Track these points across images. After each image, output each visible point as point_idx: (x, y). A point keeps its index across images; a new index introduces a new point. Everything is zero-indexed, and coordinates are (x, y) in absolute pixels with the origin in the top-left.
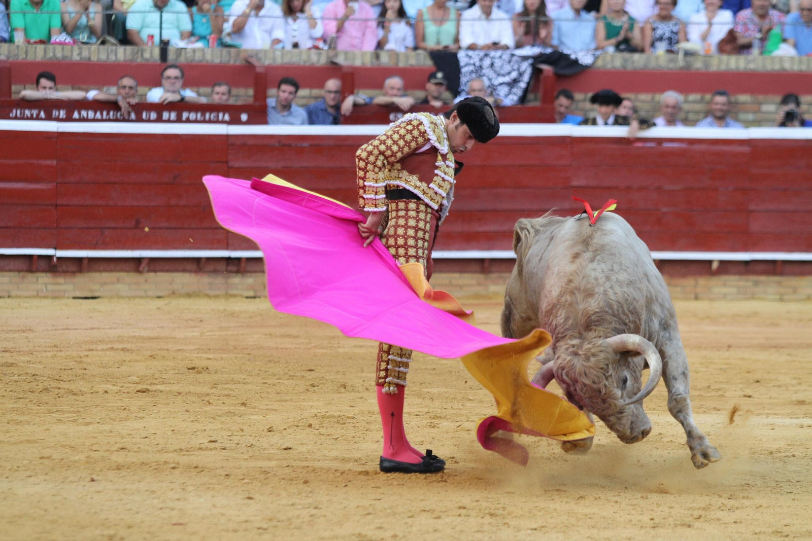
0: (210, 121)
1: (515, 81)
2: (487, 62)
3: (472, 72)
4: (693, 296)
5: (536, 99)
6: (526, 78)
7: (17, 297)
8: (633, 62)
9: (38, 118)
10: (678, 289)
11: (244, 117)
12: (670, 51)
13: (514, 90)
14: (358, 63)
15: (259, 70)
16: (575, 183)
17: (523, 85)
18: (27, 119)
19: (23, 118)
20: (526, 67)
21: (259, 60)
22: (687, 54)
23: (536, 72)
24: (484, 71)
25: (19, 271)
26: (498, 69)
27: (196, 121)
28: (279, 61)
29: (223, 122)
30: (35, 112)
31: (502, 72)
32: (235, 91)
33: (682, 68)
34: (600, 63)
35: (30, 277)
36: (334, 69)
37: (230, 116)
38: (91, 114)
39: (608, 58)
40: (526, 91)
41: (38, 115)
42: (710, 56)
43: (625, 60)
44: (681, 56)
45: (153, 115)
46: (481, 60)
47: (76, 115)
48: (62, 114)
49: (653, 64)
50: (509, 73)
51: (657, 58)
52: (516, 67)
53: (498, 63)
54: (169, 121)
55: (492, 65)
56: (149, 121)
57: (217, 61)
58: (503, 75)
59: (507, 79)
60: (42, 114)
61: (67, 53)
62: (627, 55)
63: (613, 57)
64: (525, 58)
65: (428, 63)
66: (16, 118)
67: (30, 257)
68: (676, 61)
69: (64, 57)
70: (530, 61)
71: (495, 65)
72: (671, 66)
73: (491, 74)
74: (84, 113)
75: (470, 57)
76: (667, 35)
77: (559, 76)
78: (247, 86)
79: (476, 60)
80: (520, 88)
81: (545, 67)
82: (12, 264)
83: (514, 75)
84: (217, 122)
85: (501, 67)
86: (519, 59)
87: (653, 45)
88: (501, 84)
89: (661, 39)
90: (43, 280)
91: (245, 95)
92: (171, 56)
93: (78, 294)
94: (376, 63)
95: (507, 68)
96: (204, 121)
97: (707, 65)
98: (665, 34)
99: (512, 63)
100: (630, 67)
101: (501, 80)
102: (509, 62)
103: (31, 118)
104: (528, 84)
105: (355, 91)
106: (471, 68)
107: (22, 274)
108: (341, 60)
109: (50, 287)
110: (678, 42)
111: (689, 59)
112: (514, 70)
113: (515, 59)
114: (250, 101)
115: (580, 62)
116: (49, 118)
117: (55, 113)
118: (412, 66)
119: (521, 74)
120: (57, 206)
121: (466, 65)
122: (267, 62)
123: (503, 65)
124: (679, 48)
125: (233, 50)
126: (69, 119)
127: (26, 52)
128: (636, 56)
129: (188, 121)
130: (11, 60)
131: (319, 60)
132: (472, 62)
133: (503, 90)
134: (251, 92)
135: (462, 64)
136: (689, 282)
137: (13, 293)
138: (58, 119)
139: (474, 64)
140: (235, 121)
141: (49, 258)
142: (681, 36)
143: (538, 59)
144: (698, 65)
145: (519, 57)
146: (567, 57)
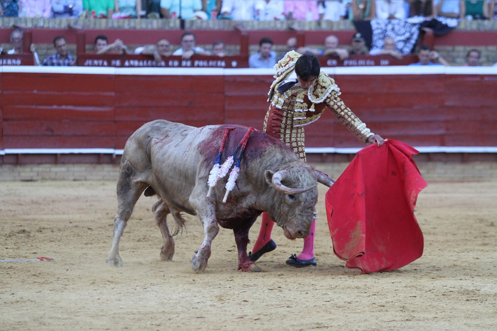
0: (212, 67)
1: (408, 40)
2: (390, 27)
3: (380, 33)
6: (415, 37)
7: (90, 180)
8: (484, 26)
9: (103, 65)
11: (234, 64)
13: (408, 45)
14: (307, 28)
15: (244, 34)
16: (447, 104)
17: (413, 41)
18: (96, 66)
19: (93, 65)
20: (415, 30)
21: (243, 27)
23: (422, 33)
24: (387, 33)
25: (92, 163)
26: (397, 31)
27: (203, 67)
28: (256, 28)
29: (221, 67)
30: (101, 62)
31: (399, 33)
32: (228, 47)
34: (462, 26)
35: (99, 167)
36: (291, 32)
37: (226, 63)
38: (136, 63)
39: (468, 24)
40: (415, 46)
41: (103, 63)
43: (479, 25)
45: (176, 63)
46: (386, 25)
47: (127, 63)
48: (118, 63)
50: (404, 34)
53: (397, 28)
54: (186, 66)
55: (393, 29)
56: (173, 66)
57: (216, 28)
58: (400, 35)
59: (403, 38)
60: (105, 63)
61: (121, 24)
63: (471, 23)
64: (414, 25)
65: (352, 28)
66: (88, 66)
67: (98, 155)
69: (119, 27)
70: (417, 26)
71: (395, 29)
74: (132, 62)
75: (379, 24)
77: (436, 36)
78: (236, 44)
79: (383, 26)
80: (411, 43)
81: (427, 30)
82: (88, 159)
83: (407, 35)
84: (217, 66)
85: (399, 30)
86: (410, 25)
87: (495, 14)
88: (399, 41)
90: (107, 169)
91: (235, 49)
92: (187, 25)
94: (318, 28)
95: (403, 31)
96: (208, 66)
99: (406, 27)
100: (482, 29)
101: (399, 38)
102: (404, 27)
103: (98, 65)
104: (417, 41)
106: (379, 31)
107: (93, 165)
108: (296, 27)
109: (112, 174)
112: (407, 31)
113: (407, 25)
114: (238, 53)
115: (449, 25)
116: (110, 65)
117: (113, 62)
118: (341, 30)
119: (412, 35)
120: (115, 122)
121: (377, 29)
122: (249, 28)
125: (227, 21)
126: (122, 66)
127: (95, 24)
129: (198, 66)
130: (85, 29)
131: (282, 26)
132: (380, 27)
133: (400, 45)
134: (238, 48)
135: (373, 28)
137: (88, 177)
138: (115, 66)
139: (381, 29)
140: (228, 66)
141: (111, 155)
143: (423, 25)
145: (410, 23)
146: (440, 23)
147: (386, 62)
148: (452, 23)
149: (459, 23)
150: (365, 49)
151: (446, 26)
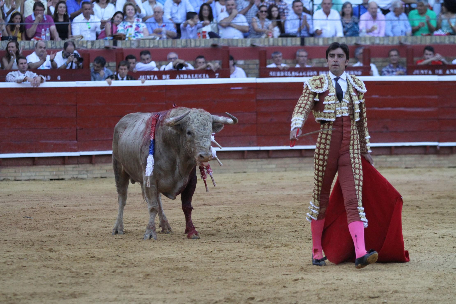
7: (419, 167)
18: (422, 75)
19: (420, 74)
25: (420, 154)
30: (426, 71)
35: (426, 157)
41: (428, 73)
47: (448, 72)
48: (440, 72)
60: (430, 72)
61: (442, 40)
66: (416, 75)
67: (425, 147)
69: (441, 42)
74: (452, 71)
82: (416, 151)
90: (432, 159)
93: (451, 165)
103: (424, 74)
107: (421, 156)
109: (437, 162)
116: (434, 74)
117: (437, 71)
120: (439, 120)
126: (444, 74)
127: (421, 41)
130: (413, 45)
137: (417, 166)
138: (438, 75)
141: (435, 147)
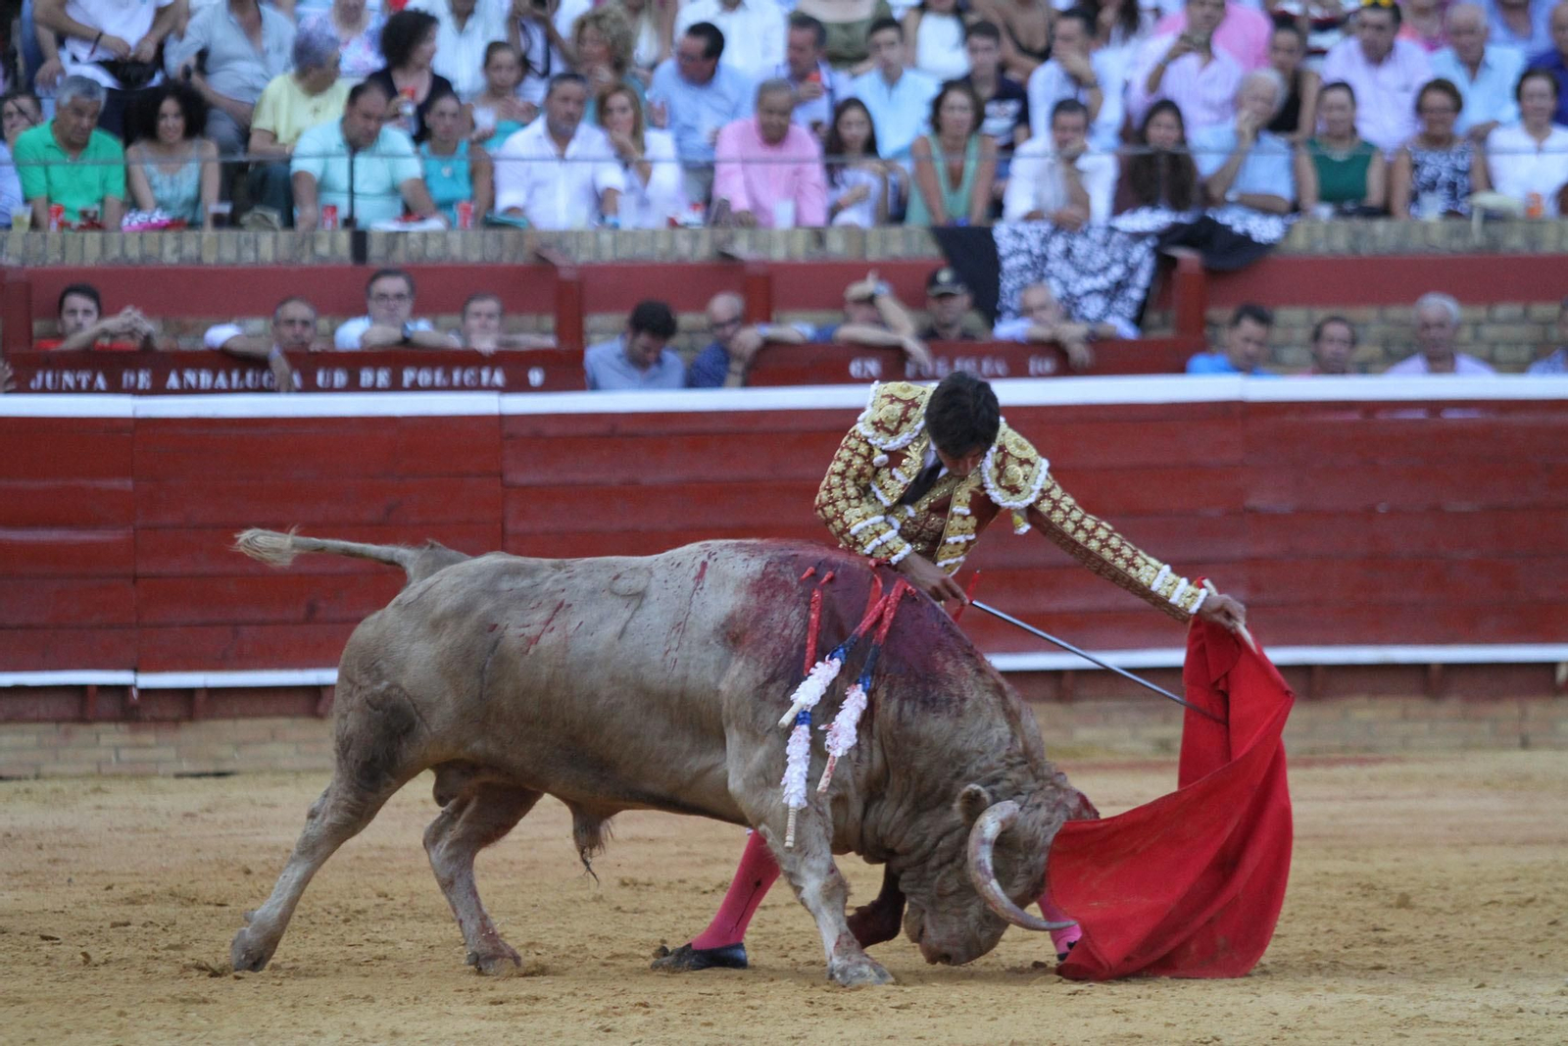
0: (462, 388)
1: (1118, 288)
2: (1058, 245)
3: (1025, 268)
4: (1518, 741)
5: (1164, 324)
6: (1143, 278)
7: (56, 774)
8: (1374, 238)
9: (91, 389)
10: (1485, 727)
11: (536, 377)
12: (1451, 214)
13: (1119, 305)
14: (779, 254)
15: (566, 274)
16: (1253, 502)
17: (1136, 294)
18: (69, 391)
19: (59, 390)
20: (1141, 253)
21: (566, 252)
22: (1491, 217)
23: (1165, 265)
24: (1050, 266)
25: (61, 719)
26: (1080, 260)
27: (432, 388)
28: (608, 255)
29: (491, 388)
30: (84, 378)
31: (1091, 266)
32: (515, 318)
33: (1478, 250)
34: (1300, 241)
35: (85, 732)
36: (726, 268)
37: (506, 374)
38: (205, 378)
39: (1320, 233)
40: (1143, 309)
41: (91, 383)
42: (1542, 222)
43: (1357, 235)
44: (1476, 223)
45: (340, 378)
46: (1045, 241)
47: (173, 381)
48: (145, 378)
49: (1416, 242)
50: (1105, 269)
51: (1426, 228)
52: (1119, 255)
53: (1080, 246)
54: (374, 389)
55: (1068, 253)
56: (330, 389)
57: (475, 257)
58: (1094, 274)
59: (1101, 282)
60: (101, 381)
61: (151, 247)
62: (1359, 224)
63: (1329, 229)
64: (1138, 237)
65: (931, 251)
66: (44, 390)
67: (82, 690)
68: (1464, 233)
69: (146, 258)
70: (1150, 243)
71: (1076, 252)
72: (1457, 244)
73: (1068, 272)
74: (191, 377)
75: (1019, 236)
76: (1445, 175)
77: (1213, 273)
78: (540, 310)
79: (1033, 242)
80: (1131, 299)
81: (1183, 254)
82: (46, 705)
83: (1117, 272)
84: (478, 387)
85: (1088, 257)
86: (1125, 238)
87: (1414, 198)
88: (1088, 293)
89: (1432, 186)
90: (111, 739)
92: (376, 250)
93: (188, 766)
94: (817, 254)
95: (1102, 258)
96: (450, 388)
97: (1533, 241)
98: (1440, 174)
99: (1111, 247)
100: (1366, 249)
101: (1088, 283)
102: (1106, 245)
103: (77, 390)
104: (1147, 290)
105: (774, 316)
106: (1023, 260)
107: (63, 727)
108: (741, 250)
109: (128, 753)
110: (1470, 192)
111: (1493, 228)
112: (1114, 261)
113: (1116, 237)
115: (1256, 238)
116: (115, 388)
117: (128, 378)
118: (896, 258)
119: (1131, 271)
120: (135, 577)
121: (1016, 252)
122: (583, 257)
123: (1091, 252)
124: (1472, 207)
125: (508, 234)
126: (158, 389)
127: (63, 249)
128: (1380, 226)
129: (415, 387)
130: (31, 265)
131: (695, 250)
132: (1024, 246)
133: (1094, 307)
134: (549, 319)
135: (1002, 251)
136: (1508, 710)
137: (47, 769)
138: (135, 391)
139: (1030, 252)
140: (516, 385)
141: (123, 690)
142: (1478, 177)
143: (1166, 237)
144: (1515, 241)
145: (1125, 233)
146: (1226, 229)
147: (1048, 365)
148: (1265, 229)
149: (1288, 230)
150: (974, 320)
151: (1246, 239)
